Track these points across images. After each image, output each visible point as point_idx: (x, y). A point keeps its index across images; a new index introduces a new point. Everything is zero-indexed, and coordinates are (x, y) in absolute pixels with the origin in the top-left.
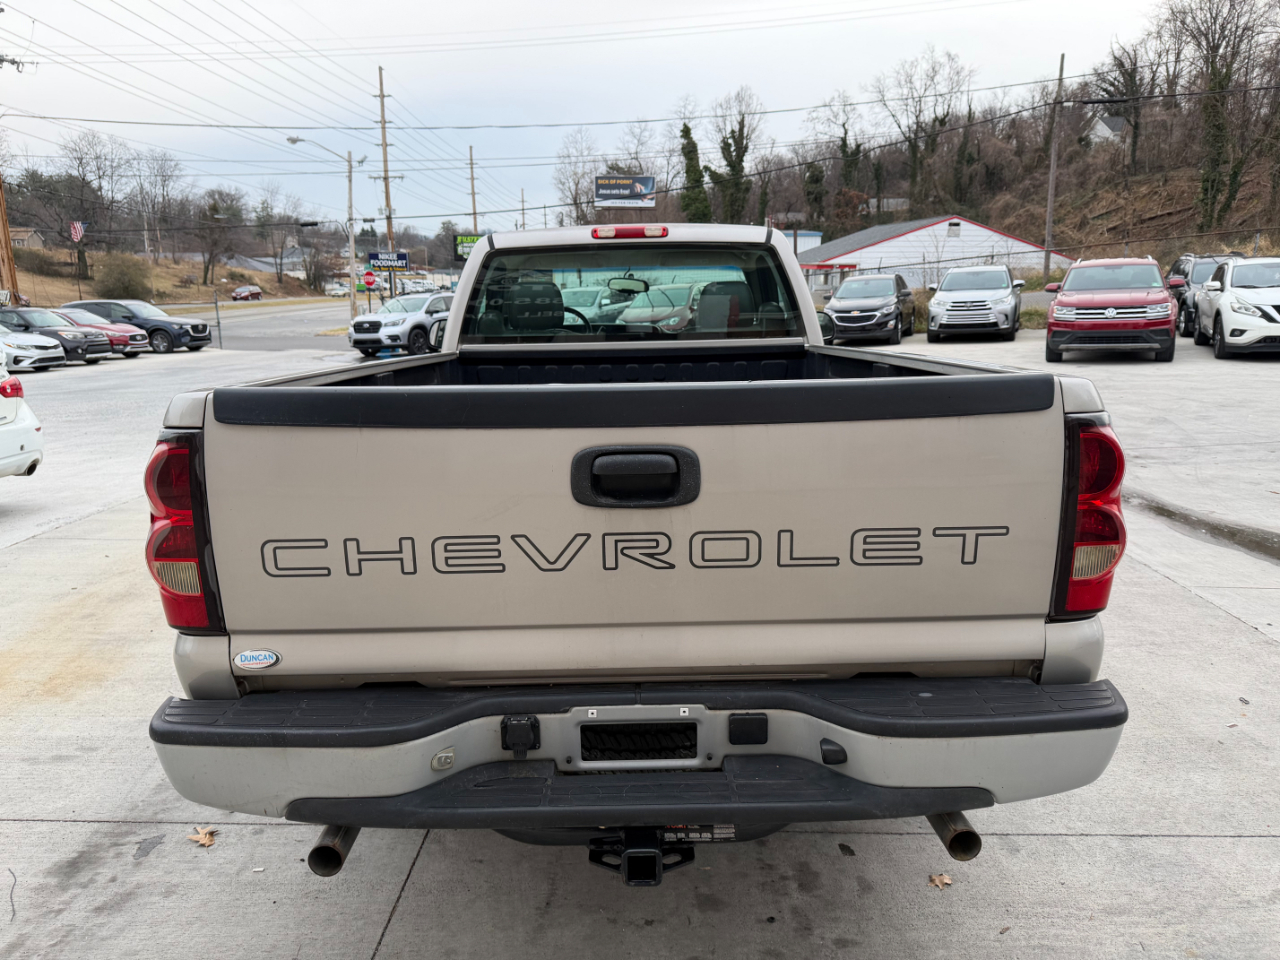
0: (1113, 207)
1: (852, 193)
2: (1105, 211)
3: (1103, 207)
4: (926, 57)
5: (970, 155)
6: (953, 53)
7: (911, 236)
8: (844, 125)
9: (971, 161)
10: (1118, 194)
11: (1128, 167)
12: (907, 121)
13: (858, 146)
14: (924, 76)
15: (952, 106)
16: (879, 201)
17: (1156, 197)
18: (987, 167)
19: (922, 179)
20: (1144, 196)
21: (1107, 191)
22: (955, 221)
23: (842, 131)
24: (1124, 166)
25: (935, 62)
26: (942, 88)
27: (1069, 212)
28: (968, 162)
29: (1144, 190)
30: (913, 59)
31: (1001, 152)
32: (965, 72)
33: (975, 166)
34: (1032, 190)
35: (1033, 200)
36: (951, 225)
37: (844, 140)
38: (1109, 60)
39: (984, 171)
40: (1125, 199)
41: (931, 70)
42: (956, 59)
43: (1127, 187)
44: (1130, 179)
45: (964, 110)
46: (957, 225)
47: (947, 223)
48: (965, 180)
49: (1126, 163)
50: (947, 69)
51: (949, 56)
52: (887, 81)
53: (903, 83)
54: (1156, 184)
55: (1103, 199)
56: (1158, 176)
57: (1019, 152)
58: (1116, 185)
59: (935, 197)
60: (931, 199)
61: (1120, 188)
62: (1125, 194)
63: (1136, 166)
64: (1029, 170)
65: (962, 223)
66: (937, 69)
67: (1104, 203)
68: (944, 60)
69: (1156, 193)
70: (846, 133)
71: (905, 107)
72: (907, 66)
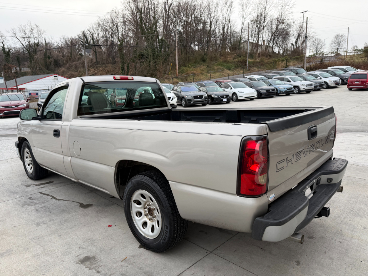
0: (94, 73)
1: (10, 65)
2: (92, 74)
3: (92, 73)
4: (28, 24)
5: (48, 56)
6: (37, 25)
7: (42, 80)
8: (2, 43)
9: (49, 58)
10: (95, 70)
11: (95, 62)
12: (25, 43)
13: (9, 50)
14: (29, 30)
15: (40, 40)
16: (20, 68)
17: (104, 71)
18: (54, 60)
19: (34, 62)
20: (102, 70)
21: (92, 69)
22: (56, 75)
23: (2, 44)
24: (94, 62)
25: (31, 27)
26: (36, 35)
27: (83, 74)
28: (48, 58)
29: (101, 69)
30: (24, 25)
31: (58, 56)
32: (42, 31)
33: (51, 59)
34: (69, 67)
35: (70, 70)
36: (54, 76)
37: (3, 48)
38: (81, 34)
39: (54, 61)
40: (97, 71)
41: (31, 29)
42: (39, 27)
43: (96, 68)
44: (97, 66)
45: (44, 43)
46: (57, 77)
47: (53, 76)
48: (48, 63)
49: (95, 61)
50: (36, 30)
51: (36, 25)
52: (16, 30)
53: (22, 31)
54: (104, 67)
55: (91, 71)
56: (104, 65)
57: (63, 56)
58: (94, 67)
59: (39, 68)
60: (38, 68)
61: (95, 68)
62: (97, 70)
63: (97, 63)
64: (67, 61)
65: (58, 76)
66: (33, 29)
67: (91, 72)
68: (35, 26)
69: (104, 70)
70: (4, 45)
71: (24, 39)
72: (22, 27)
